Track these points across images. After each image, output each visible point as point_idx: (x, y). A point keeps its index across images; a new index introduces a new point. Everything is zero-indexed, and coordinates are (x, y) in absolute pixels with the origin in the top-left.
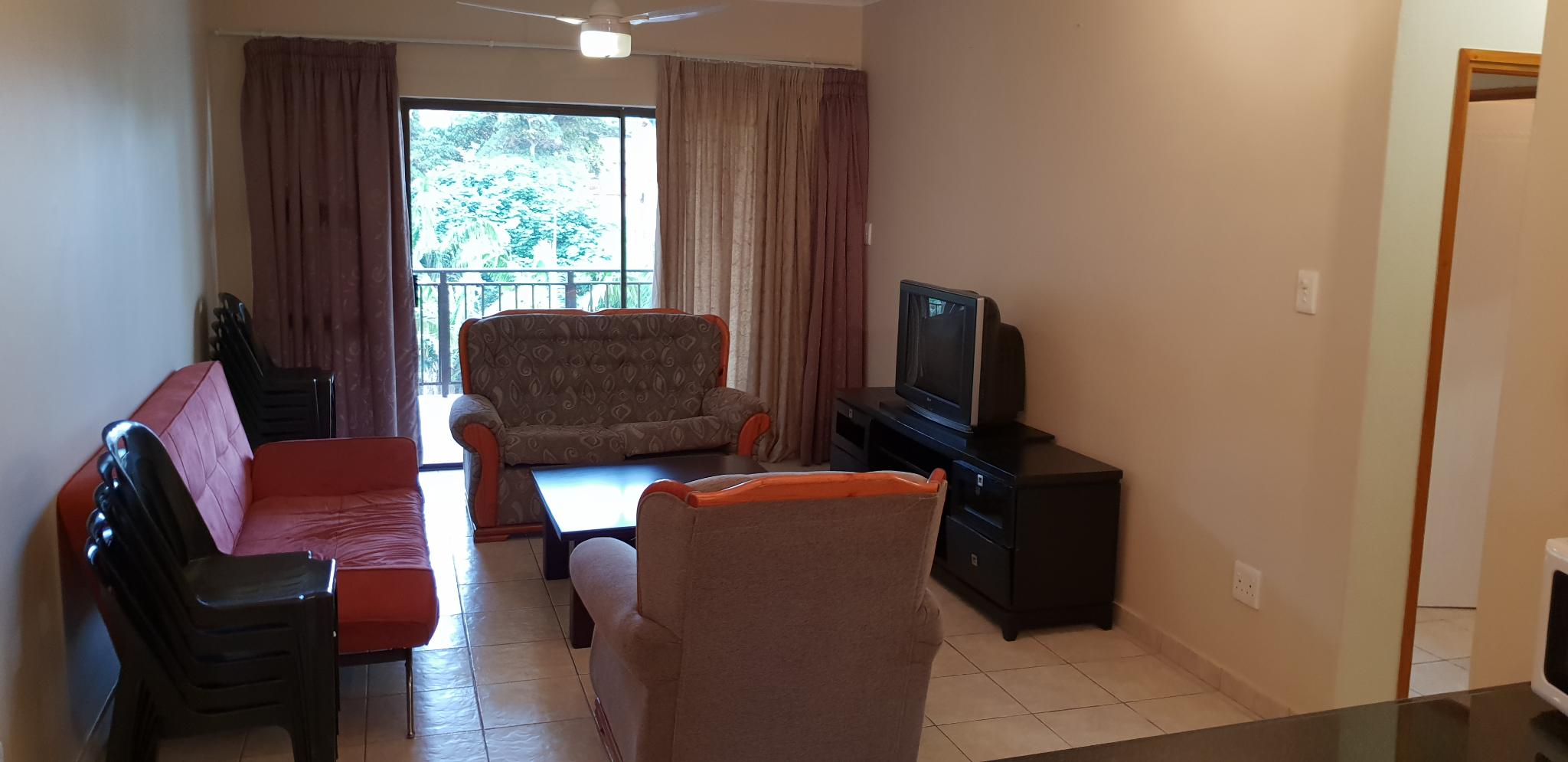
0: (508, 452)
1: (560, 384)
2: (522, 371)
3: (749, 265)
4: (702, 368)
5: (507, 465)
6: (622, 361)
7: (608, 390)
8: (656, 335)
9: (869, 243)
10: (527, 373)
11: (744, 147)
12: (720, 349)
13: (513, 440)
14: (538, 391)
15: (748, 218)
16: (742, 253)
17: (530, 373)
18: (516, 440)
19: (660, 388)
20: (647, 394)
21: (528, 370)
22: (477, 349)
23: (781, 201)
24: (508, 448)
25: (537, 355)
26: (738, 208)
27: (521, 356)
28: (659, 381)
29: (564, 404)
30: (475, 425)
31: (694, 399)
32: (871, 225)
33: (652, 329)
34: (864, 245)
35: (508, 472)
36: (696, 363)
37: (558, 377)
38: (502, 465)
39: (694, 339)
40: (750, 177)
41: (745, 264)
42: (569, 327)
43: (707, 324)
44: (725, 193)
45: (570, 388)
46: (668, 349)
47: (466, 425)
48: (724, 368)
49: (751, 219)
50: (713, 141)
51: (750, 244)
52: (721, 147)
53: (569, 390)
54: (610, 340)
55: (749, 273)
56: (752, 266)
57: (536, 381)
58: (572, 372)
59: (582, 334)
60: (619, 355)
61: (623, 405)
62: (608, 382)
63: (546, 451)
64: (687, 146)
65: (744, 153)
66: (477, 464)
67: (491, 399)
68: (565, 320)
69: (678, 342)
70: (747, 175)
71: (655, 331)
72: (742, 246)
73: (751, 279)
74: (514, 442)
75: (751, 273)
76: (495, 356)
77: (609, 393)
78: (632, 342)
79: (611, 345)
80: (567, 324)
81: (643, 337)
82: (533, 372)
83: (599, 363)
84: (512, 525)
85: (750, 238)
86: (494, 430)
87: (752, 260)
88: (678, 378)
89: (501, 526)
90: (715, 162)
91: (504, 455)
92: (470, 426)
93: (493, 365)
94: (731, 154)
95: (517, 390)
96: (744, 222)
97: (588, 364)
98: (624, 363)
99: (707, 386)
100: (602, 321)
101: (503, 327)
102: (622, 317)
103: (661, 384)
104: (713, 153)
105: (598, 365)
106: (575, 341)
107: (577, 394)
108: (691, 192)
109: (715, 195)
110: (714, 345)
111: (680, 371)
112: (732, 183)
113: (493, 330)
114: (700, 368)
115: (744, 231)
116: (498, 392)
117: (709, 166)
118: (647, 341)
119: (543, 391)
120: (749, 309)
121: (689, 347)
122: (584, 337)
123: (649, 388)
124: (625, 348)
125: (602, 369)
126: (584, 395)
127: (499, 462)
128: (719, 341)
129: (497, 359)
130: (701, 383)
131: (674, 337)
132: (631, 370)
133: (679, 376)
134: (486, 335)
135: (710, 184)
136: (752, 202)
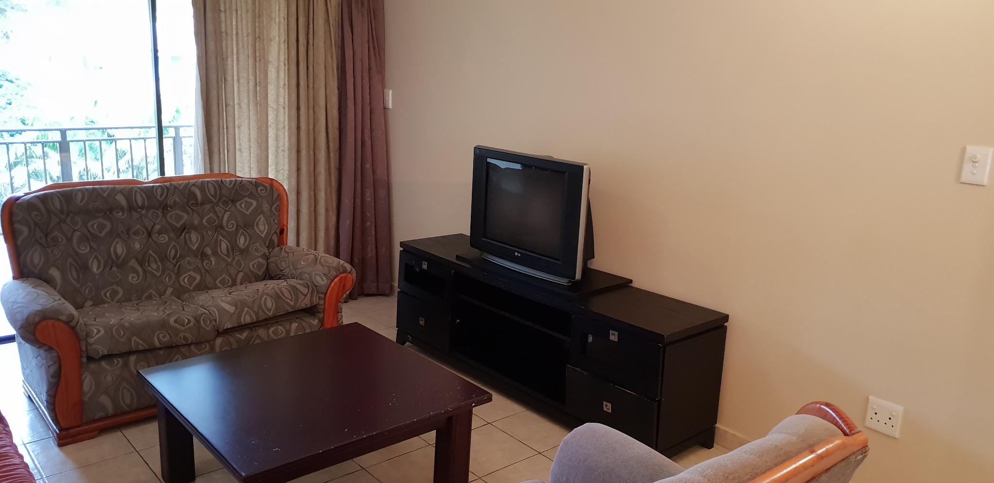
0: (91, 345)
1: (122, 258)
2: (80, 250)
3: (284, 128)
4: (265, 229)
5: (90, 359)
6: (184, 228)
7: (173, 259)
8: (215, 201)
9: (390, 107)
10: (84, 250)
11: (275, 18)
12: (280, 209)
13: (95, 331)
14: (98, 268)
15: (282, 83)
16: (277, 116)
17: (88, 249)
18: (99, 331)
19: (225, 253)
20: (213, 259)
21: (86, 247)
22: (25, 230)
23: (311, 68)
24: (91, 340)
25: (94, 230)
26: (272, 75)
27: (76, 232)
28: (224, 246)
29: (130, 278)
30: (50, 322)
31: (260, 260)
32: (391, 92)
33: (211, 195)
34: (385, 109)
35: (92, 366)
36: (257, 225)
37: (119, 251)
38: (84, 360)
39: (255, 203)
40: (282, 45)
41: (281, 126)
42: (126, 198)
43: (265, 187)
44: (259, 59)
45: (133, 261)
46: (228, 213)
47: (38, 323)
48: (285, 228)
49: (284, 85)
50: (247, 11)
51: (284, 108)
52: (254, 17)
53: (133, 263)
54: (169, 208)
55: (284, 135)
56: (287, 128)
57: (96, 257)
58: (134, 244)
59: (140, 204)
60: (181, 223)
61: (192, 273)
62: (173, 251)
63: (134, 338)
64: (222, 15)
65: (275, 23)
66: (55, 363)
67: (48, 281)
68: (121, 191)
69: (238, 207)
70: (279, 44)
71: (214, 196)
72: (277, 110)
73: (287, 140)
74: (97, 334)
75: (286, 134)
76: (46, 236)
77: (174, 261)
78: (192, 210)
79: (171, 214)
80: (124, 195)
81: (203, 204)
82: (91, 247)
83: (160, 233)
84: (101, 419)
85: (284, 103)
86: (73, 324)
87: (286, 123)
88: (242, 241)
89: (86, 424)
90: (250, 30)
91: (87, 349)
92: (44, 323)
93: (45, 245)
94: (265, 24)
95: (76, 268)
96: (278, 88)
97: (149, 234)
98: (186, 230)
99: (271, 246)
100: (159, 191)
101: (52, 203)
102: (180, 185)
103: (225, 248)
104: (247, 22)
105: (159, 235)
106: (133, 212)
107: (141, 266)
108: (229, 60)
109: (251, 62)
110: (275, 206)
111: (242, 233)
112: (266, 51)
113: (42, 207)
114: (262, 228)
115: (278, 95)
116: (55, 273)
117: (245, 35)
118: (208, 207)
119: (105, 267)
120: (286, 167)
121: (250, 210)
122: (142, 208)
123: (215, 253)
124: (185, 216)
125: (164, 239)
126: (149, 266)
127: (81, 357)
128: (278, 203)
129: (49, 239)
130: (265, 244)
131: (234, 201)
132: (194, 236)
133: (242, 240)
134: (34, 213)
135: (246, 51)
136: (285, 70)
